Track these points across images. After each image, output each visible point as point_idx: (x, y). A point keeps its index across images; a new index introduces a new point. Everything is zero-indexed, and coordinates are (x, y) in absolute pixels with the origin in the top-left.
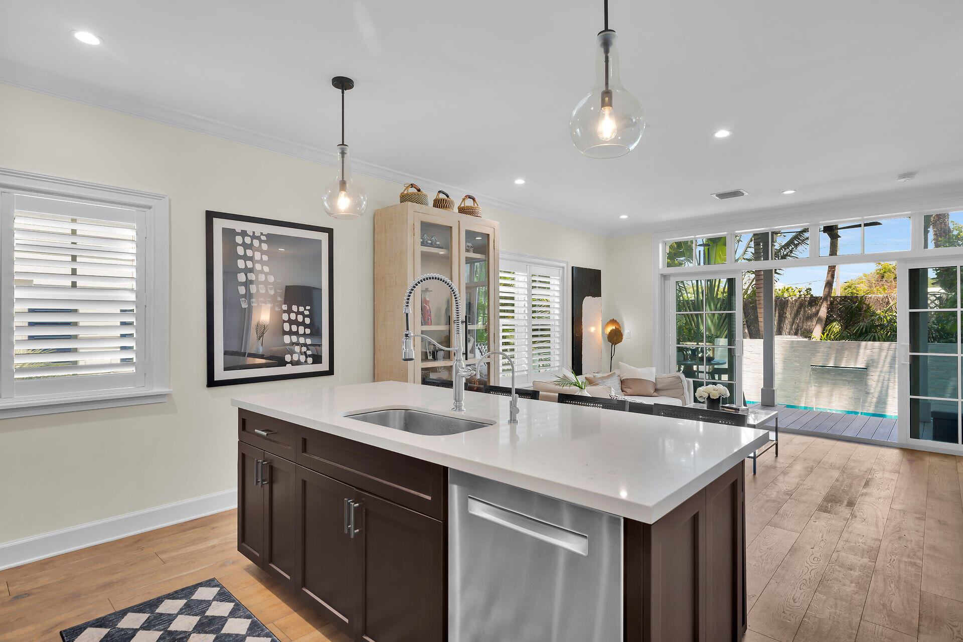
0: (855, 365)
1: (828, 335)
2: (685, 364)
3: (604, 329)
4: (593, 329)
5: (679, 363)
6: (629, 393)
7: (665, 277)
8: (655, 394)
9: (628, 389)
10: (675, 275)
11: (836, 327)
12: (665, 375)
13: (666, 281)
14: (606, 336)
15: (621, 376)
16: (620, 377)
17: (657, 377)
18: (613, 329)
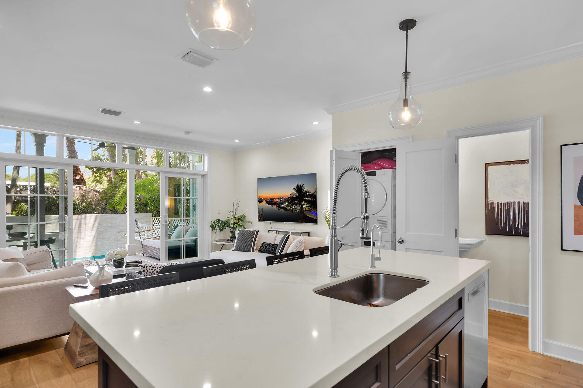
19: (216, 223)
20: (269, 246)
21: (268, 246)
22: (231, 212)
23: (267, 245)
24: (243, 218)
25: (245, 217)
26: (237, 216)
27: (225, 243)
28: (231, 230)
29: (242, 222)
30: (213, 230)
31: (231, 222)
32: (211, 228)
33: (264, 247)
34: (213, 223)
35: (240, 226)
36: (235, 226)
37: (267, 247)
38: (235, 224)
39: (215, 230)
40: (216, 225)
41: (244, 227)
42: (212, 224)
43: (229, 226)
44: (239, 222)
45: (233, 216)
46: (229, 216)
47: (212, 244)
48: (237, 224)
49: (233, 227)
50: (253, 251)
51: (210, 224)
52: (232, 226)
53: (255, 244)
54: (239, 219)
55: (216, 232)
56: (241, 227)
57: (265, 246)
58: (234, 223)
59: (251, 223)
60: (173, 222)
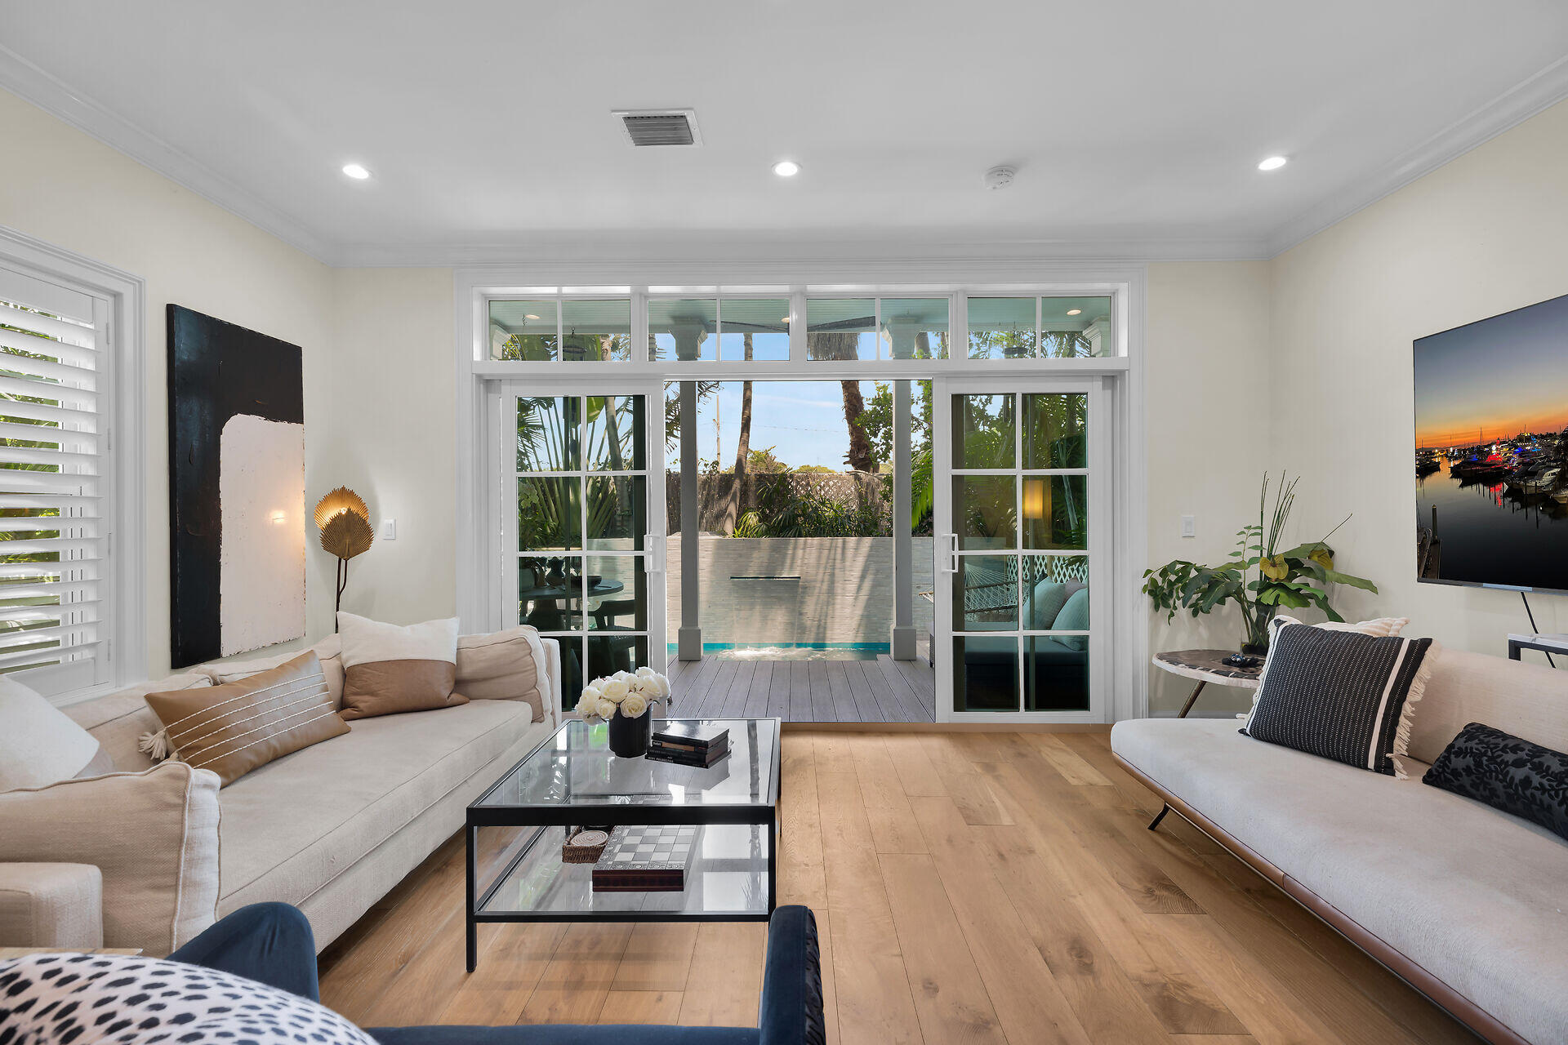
0: (789, 574)
1: (743, 530)
2: (538, 597)
3: (312, 513)
4: (278, 517)
5: (524, 596)
6: (366, 711)
7: (488, 383)
8: (455, 697)
9: (366, 698)
10: (513, 379)
11: (752, 519)
12: (485, 637)
13: (491, 396)
14: (319, 535)
15: (344, 656)
16: (340, 659)
17: (462, 646)
18: (340, 516)
19: (1173, 578)
20: (1538, 768)
21: (1518, 764)
22: (1249, 528)
23: (1510, 757)
24: (1315, 558)
25: (1331, 553)
26: (1281, 549)
27: (1210, 677)
28: (1246, 613)
29: (1311, 581)
30: (1157, 608)
31: (1252, 575)
32: (1147, 599)
33: (1478, 764)
34: (1156, 576)
35: (1300, 598)
36: (1268, 598)
37: (1519, 774)
38: (1270, 586)
39: (1167, 606)
40: (1171, 584)
41: (1323, 603)
42: (1153, 582)
43: (1239, 594)
44: (1291, 577)
45: (1260, 548)
46: (1240, 548)
47: (1155, 673)
48: (1280, 586)
49: (1258, 603)
50: (1385, 767)
51: (1145, 581)
52: (1252, 596)
53: (1396, 723)
54: (1294, 564)
55: (1172, 615)
56: (1307, 605)
57: (1492, 759)
58: (1265, 585)
59: (1368, 585)
60: (1054, 564)
